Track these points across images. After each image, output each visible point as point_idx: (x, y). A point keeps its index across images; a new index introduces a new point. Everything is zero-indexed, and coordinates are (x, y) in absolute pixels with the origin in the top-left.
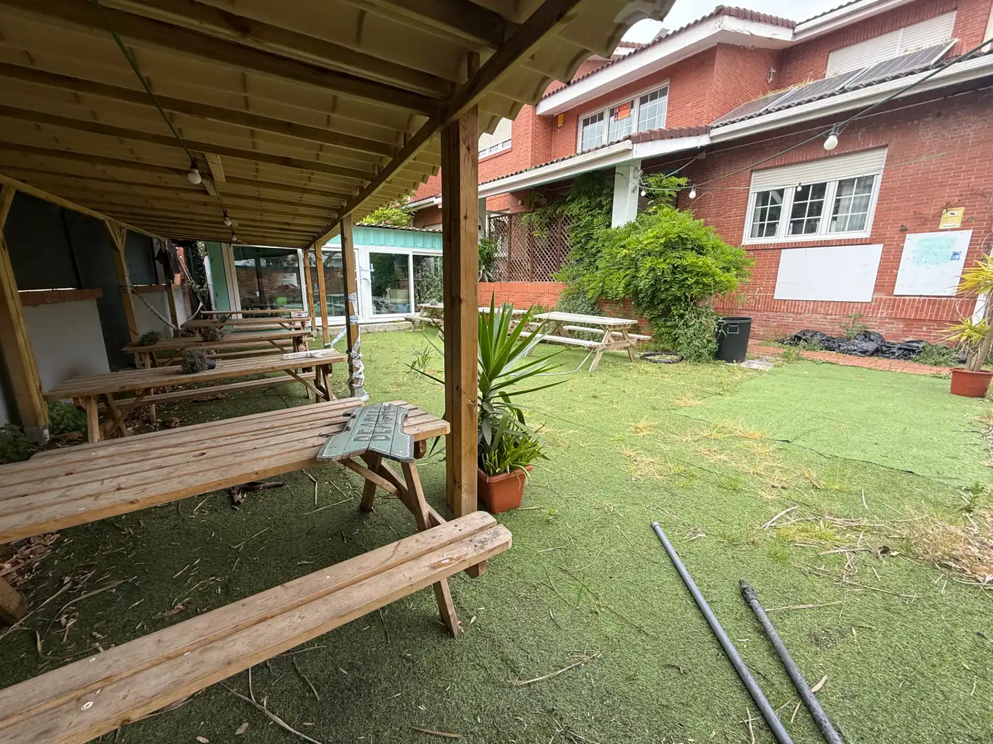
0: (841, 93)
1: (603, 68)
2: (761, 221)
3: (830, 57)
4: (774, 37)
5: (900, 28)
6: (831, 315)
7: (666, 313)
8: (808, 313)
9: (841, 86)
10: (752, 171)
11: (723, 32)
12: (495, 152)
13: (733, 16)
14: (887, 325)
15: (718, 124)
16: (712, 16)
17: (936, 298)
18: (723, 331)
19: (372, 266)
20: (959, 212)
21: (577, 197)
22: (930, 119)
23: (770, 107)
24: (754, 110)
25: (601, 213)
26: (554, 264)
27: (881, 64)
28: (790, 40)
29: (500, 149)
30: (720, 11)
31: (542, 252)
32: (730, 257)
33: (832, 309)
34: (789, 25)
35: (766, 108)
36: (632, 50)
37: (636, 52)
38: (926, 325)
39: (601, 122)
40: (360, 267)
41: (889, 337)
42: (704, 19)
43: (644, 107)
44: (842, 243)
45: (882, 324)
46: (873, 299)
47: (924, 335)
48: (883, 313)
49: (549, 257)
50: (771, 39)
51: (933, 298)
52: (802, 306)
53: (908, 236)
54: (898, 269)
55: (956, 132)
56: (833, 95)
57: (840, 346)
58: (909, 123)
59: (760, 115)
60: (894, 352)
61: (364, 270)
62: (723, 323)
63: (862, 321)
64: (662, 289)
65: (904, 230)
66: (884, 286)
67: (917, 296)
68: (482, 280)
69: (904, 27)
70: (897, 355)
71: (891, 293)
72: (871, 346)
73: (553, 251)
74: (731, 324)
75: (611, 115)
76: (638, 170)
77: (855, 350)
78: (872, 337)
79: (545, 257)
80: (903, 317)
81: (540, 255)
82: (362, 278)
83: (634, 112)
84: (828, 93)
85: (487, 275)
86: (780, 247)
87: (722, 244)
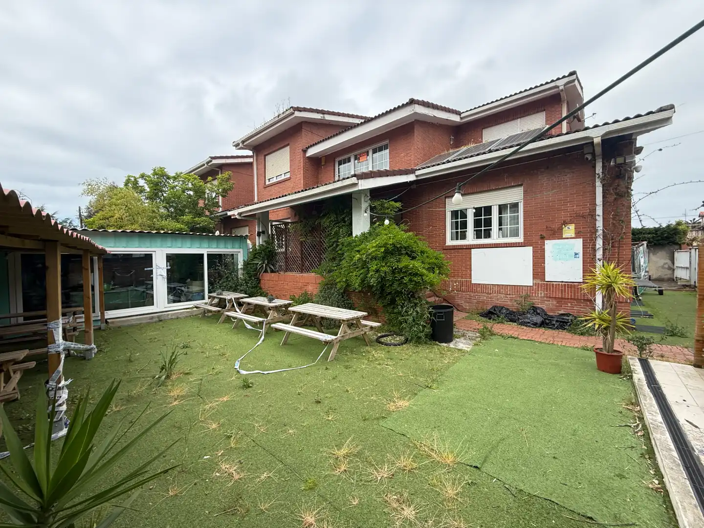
0: (489, 153)
1: (346, 131)
2: (456, 229)
3: (483, 132)
4: (448, 118)
5: (518, 118)
6: (510, 294)
7: (393, 302)
8: (495, 293)
9: (489, 148)
10: (446, 198)
11: (416, 113)
12: (279, 179)
13: (420, 105)
14: (546, 302)
15: (420, 167)
16: (408, 104)
17: (571, 284)
18: (434, 318)
19: (168, 264)
20: (572, 227)
21: (328, 213)
22: (543, 170)
23: (450, 159)
24: (441, 160)
25: (345, 225)
26: (317, 260)
27: (510, 137)
28: (459, 121)
29: (283, 177)
30: (412, 102)
31: (308, 251)
32: (433, 260)
33: (510, 290)
34: (458, 113)
35: (447, 159)
36: (363, 121)
37: (365, 122)
38: (569, 302)
39: (349, 164)
40: (157, 266)
41: (549, 310)
42: (404, 106)
43: (375, 155)
44: (508, 246)
45: (542, 302)
46: (533, 283)
47: (570, 309)
48: (541, 294)
49: (313, 254)
50: (447, 119)
51: (570, 284)
52: (490, 288)
53: (546, 242)
54: (544, 263)
55: (560, 178)
56: (484, 153)
57: (519, 318)
58: (532, 172)
59: (444, 163)
60: (554, 324)
61: (160, 268)
62: (433, 311)
63: (530, 299)
64: (387, 285)
65: (543, 238)
66: (538, 275)
67: (560, 282)
68: (266, 271)
69: (520, 118)
70: (556, 326)
71: (544, 280)
72: (538, 319)
73: (316, 250)
74: (439, 313)
75: (355, 159)
76: (368, 197)
77: (529, 323)
78: (538, 311)
79: (311, 255)
80: (554, 296)
81: (307, 253)
82: (158, 274)
83: (370, 158)
84: (482, 151)
85: (270, 267)
86: (470, 248)
87: (428, 249)
